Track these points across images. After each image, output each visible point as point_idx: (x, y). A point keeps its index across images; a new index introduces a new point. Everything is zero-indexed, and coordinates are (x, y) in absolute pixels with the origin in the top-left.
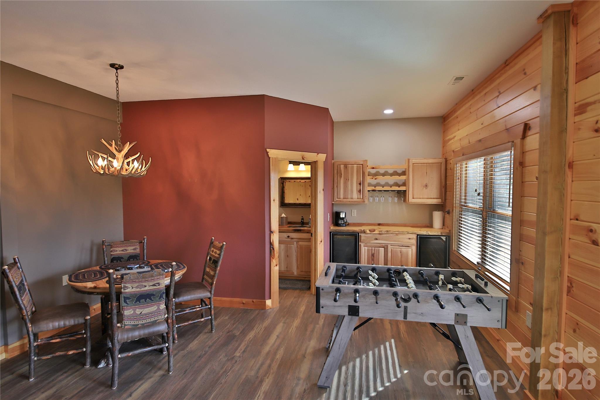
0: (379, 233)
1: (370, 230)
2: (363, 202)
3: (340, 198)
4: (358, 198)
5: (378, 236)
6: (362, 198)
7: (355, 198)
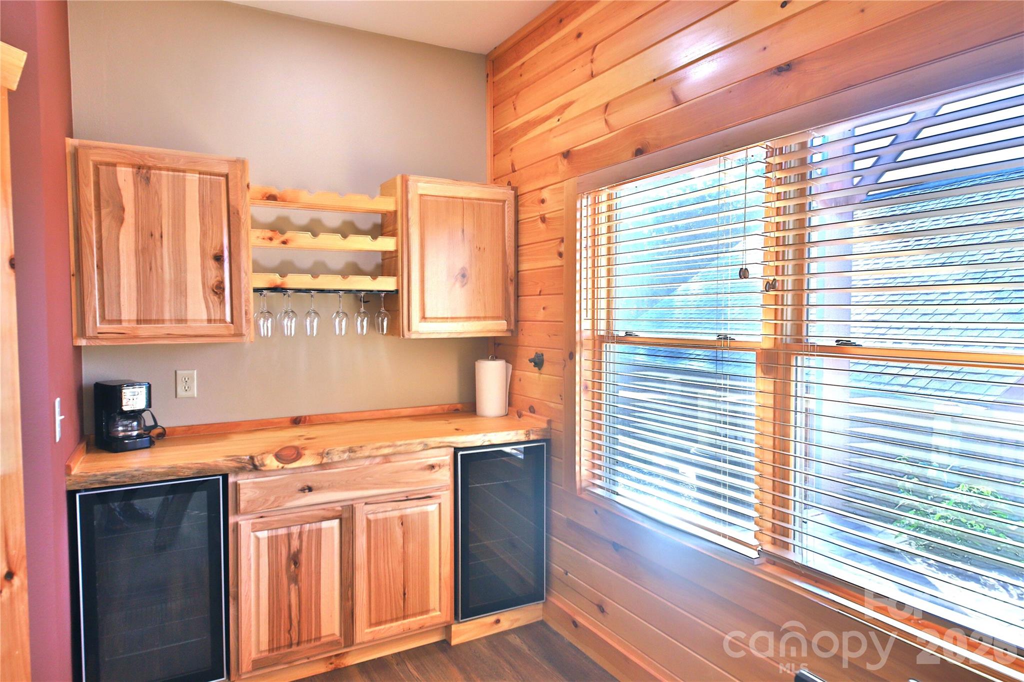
0: (318, 462)
1: (278, 457)
2: (235, 335)
3: (120, 321)
4: (209, 321)
5: (312, 478)
6: (228, 319)
7: (195, 321)
